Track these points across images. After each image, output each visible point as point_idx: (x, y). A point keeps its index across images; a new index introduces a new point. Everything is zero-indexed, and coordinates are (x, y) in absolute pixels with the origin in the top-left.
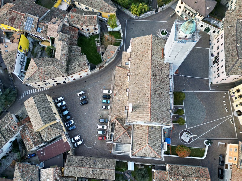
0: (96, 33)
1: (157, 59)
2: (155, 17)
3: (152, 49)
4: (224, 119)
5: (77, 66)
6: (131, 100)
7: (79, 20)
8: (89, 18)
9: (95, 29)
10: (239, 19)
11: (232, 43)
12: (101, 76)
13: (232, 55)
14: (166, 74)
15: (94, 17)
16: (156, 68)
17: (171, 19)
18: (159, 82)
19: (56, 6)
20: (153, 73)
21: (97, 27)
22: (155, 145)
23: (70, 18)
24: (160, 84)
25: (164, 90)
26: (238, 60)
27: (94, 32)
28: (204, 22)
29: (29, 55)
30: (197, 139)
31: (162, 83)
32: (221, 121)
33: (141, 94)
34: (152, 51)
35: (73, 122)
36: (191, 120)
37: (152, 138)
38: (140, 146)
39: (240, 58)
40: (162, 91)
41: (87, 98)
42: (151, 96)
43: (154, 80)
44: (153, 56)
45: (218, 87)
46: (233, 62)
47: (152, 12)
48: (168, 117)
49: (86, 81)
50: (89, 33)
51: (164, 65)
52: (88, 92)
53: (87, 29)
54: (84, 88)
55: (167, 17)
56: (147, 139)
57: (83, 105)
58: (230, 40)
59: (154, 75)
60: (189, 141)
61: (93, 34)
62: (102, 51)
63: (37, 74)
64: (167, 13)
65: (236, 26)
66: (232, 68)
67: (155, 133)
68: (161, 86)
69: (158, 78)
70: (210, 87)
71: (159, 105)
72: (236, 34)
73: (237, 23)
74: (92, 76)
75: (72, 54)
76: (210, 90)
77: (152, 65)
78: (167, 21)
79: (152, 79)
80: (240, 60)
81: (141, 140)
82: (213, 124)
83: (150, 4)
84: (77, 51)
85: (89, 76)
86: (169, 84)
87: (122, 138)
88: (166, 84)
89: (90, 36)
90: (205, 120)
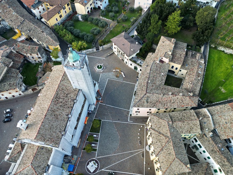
0: (41, 61)
1: (66, 84)
2: (96, 54)
3: (63, 75)
4: (135, 152)
5: (7, 85)
6: (30, 118)
7: (23, 49)
8: (32, 48)
9: (39, 58)
10: (155, 61)
11: (145, 79)
12: (32, 98)
13: (142, 90)
14: (72, 99)
15: (36, 48)
16: (62, 91)
17: (109, 56)
18: (61, 104)
19: (14, 38)
20: (57, 96)
21: (40, 56)
22: (39, 166)
23: (17, 46)
24: (61, 106)
25: (63, 113)
26: (146, 94)
27: (39, 60)
28: (131, 61)
30: (103, 170)
31: (64, 105)
32: (132, 153)
33: (40, 114)
34: (63, 77)
36: (103, 149)
37: (38, 158)
38: (25, 165)
39: (148, 93)
40: (61, 113)
41: (12, 116)
42: (46, 116)
43: (55, 101)
44: (62, 81)
45: (136, 120)
46: (141, 96)
47: (93, 50)
48: (58, 138)
49: (17, 101)
50: (35, 61)
51: (72, 90)
52: (15, 111)
53: (32, 57)
54: (13, 106)
55: (106, 55)
56: (32, 159)
57: (5, 122)
58: (144, 77)
59: (57, 98)
60: (95, 171)
61: (38, 61)
62: (40, 76)
64: (107, 51)
65: (152, 66)
66: (139, 101)
67: (43, 154)
68: (62, 108)
69: (61, 100)
70: (129, 118)
71: (52, 125)
72: (150, 72)
73: (153, 64)
74: (25, 96)
75: (8, 75)
76: (129, 121)
77: (58, 88)
78: (105, 58)
79: (53, 101)
80: (147, 94)
81: (28, 159)
82: (123, 156)
83: (93, 43)
84: (14, 74)
85: (22, 96)
86: (71, 107)
87: (17, 157)
88: (68, 108)
89: (36, 63)
90: (116, 151)
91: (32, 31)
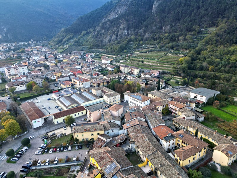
19: (140, 165)
91: (163, 167)
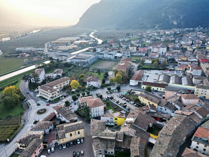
5: (97, 143)
7: (134, 143)
8: (136, 150)
15: (137, 153)
23: (136, 138)
29: (116, 126)
35: (64, 147)
49: (91, 156)
54: (86, 155)
63: (94, 123)
75: (108, 141)
84: (111, 145)
